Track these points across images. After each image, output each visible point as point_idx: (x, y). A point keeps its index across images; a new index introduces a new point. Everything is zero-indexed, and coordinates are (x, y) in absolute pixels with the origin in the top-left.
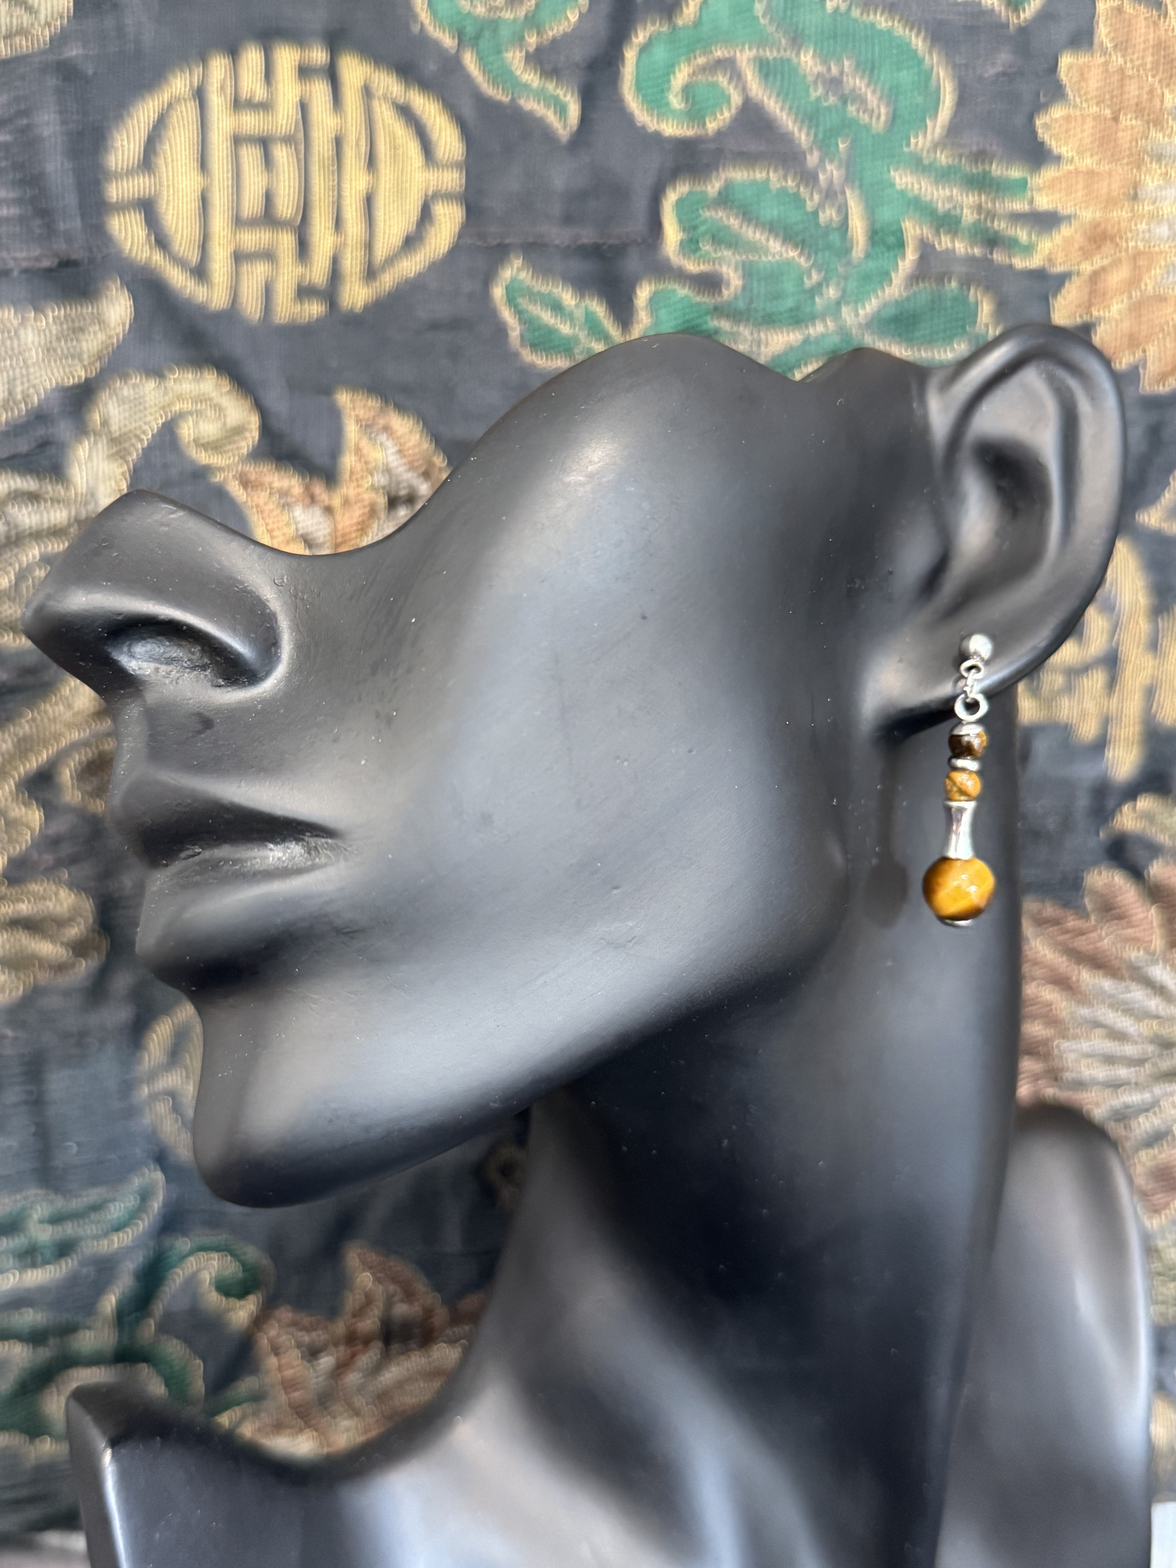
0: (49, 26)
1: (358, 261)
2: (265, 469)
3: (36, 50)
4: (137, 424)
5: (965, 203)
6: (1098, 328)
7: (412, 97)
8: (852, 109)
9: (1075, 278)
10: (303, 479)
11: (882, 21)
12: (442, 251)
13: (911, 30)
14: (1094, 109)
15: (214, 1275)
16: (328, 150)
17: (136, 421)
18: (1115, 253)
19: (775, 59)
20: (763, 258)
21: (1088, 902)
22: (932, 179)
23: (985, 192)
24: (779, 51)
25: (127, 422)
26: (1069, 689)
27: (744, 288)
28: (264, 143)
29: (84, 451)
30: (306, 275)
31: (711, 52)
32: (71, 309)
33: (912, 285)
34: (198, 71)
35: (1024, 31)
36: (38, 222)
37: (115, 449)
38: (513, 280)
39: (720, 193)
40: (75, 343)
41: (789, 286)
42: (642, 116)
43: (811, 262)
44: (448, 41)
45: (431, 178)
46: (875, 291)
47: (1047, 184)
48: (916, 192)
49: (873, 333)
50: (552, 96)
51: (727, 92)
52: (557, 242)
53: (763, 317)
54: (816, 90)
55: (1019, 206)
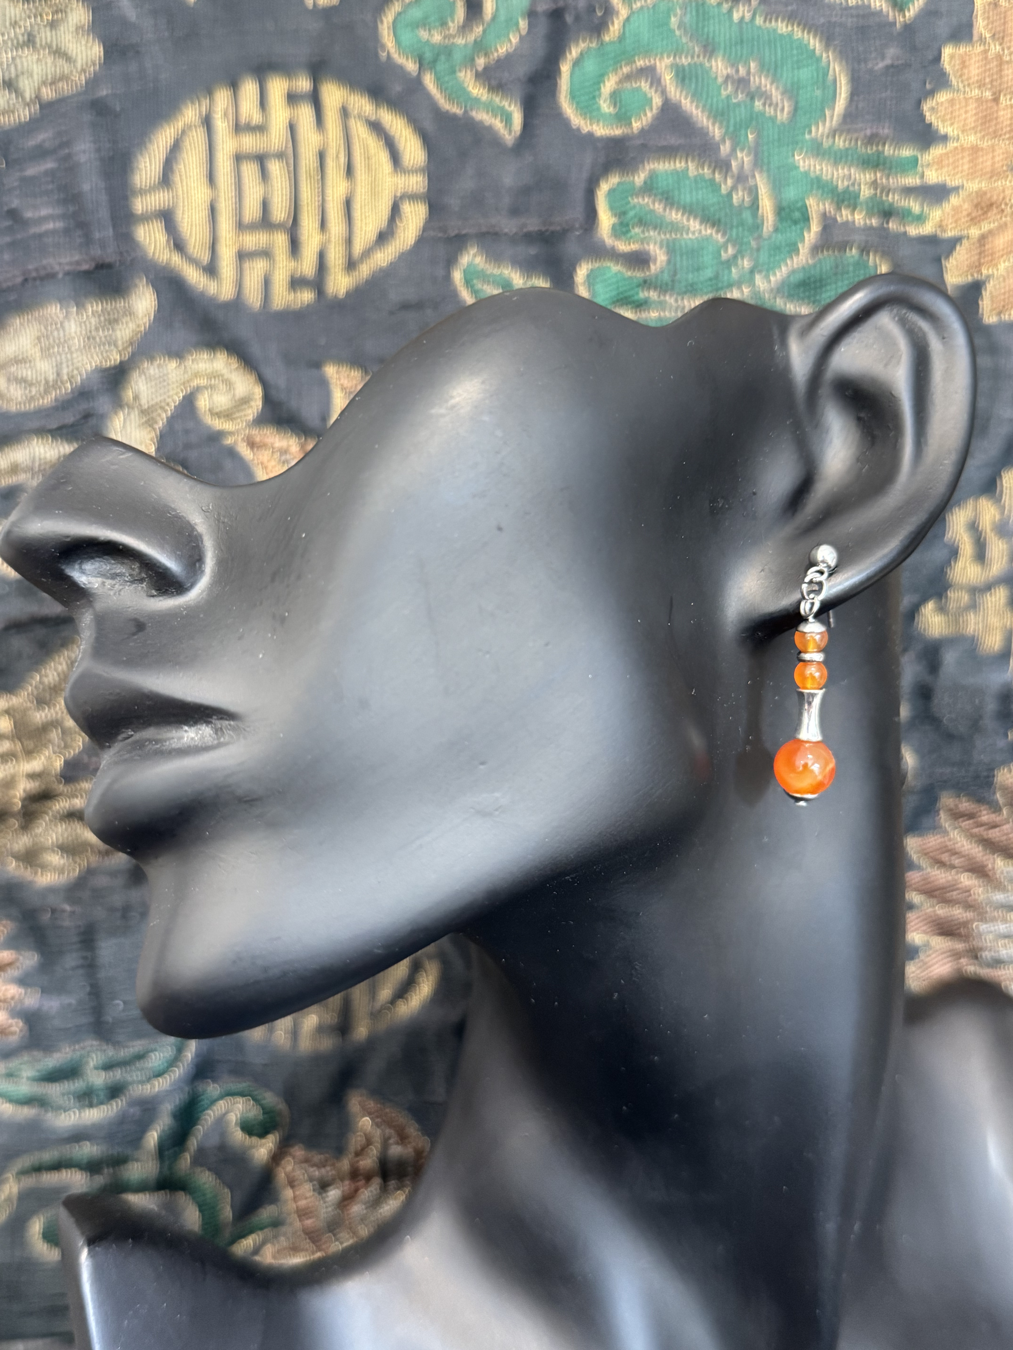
0: (85, 72)
1: (341, 255)
2: (268, 432)
3: (75, 92)
4: (162, 398)
5: (863, 180)
6: (987, 285)
7: (382, 114)
8: (758, 104)
9: (965, 241)
10: (299, 439)
11: (782, 27)
12: (409, 244)
13: (809, 33)
14: (976, 92)
15: (239, 1116)
16: (313, 162)
17: (161, 395)
18: (1001, 218)
19: (689, 64)
20: (685, 236)
21: (999, 797)
22: (832, 160)
23: (879, 170)
24: (692, 57)
25: (154, 396)
26: (973, 606)
27: (669, 262)
28: (261, 159)
29: (120, 421)
30: (297, 268)
31: (635, 62)
32: (107, 304)
33: (817, 253)
34: (205, 103)
35: (908, 27)
36: (79, 232)
37: (145, 419)
38: (470, 265)
39: (645, 183)
40: (111, 332)
41: (707, 259)
42: (576, 120)
43: (727, 237)
44: (411, 66)
45: (399, 182)
46: (784, 260)
47: (936, 160)
48: (818, 173)
49: (783, 297)
50: (498, 107)
51: (649, 95)
52: (506, 230)
53: (686, 287)
54: (726, 89)
55: (911, 181)
